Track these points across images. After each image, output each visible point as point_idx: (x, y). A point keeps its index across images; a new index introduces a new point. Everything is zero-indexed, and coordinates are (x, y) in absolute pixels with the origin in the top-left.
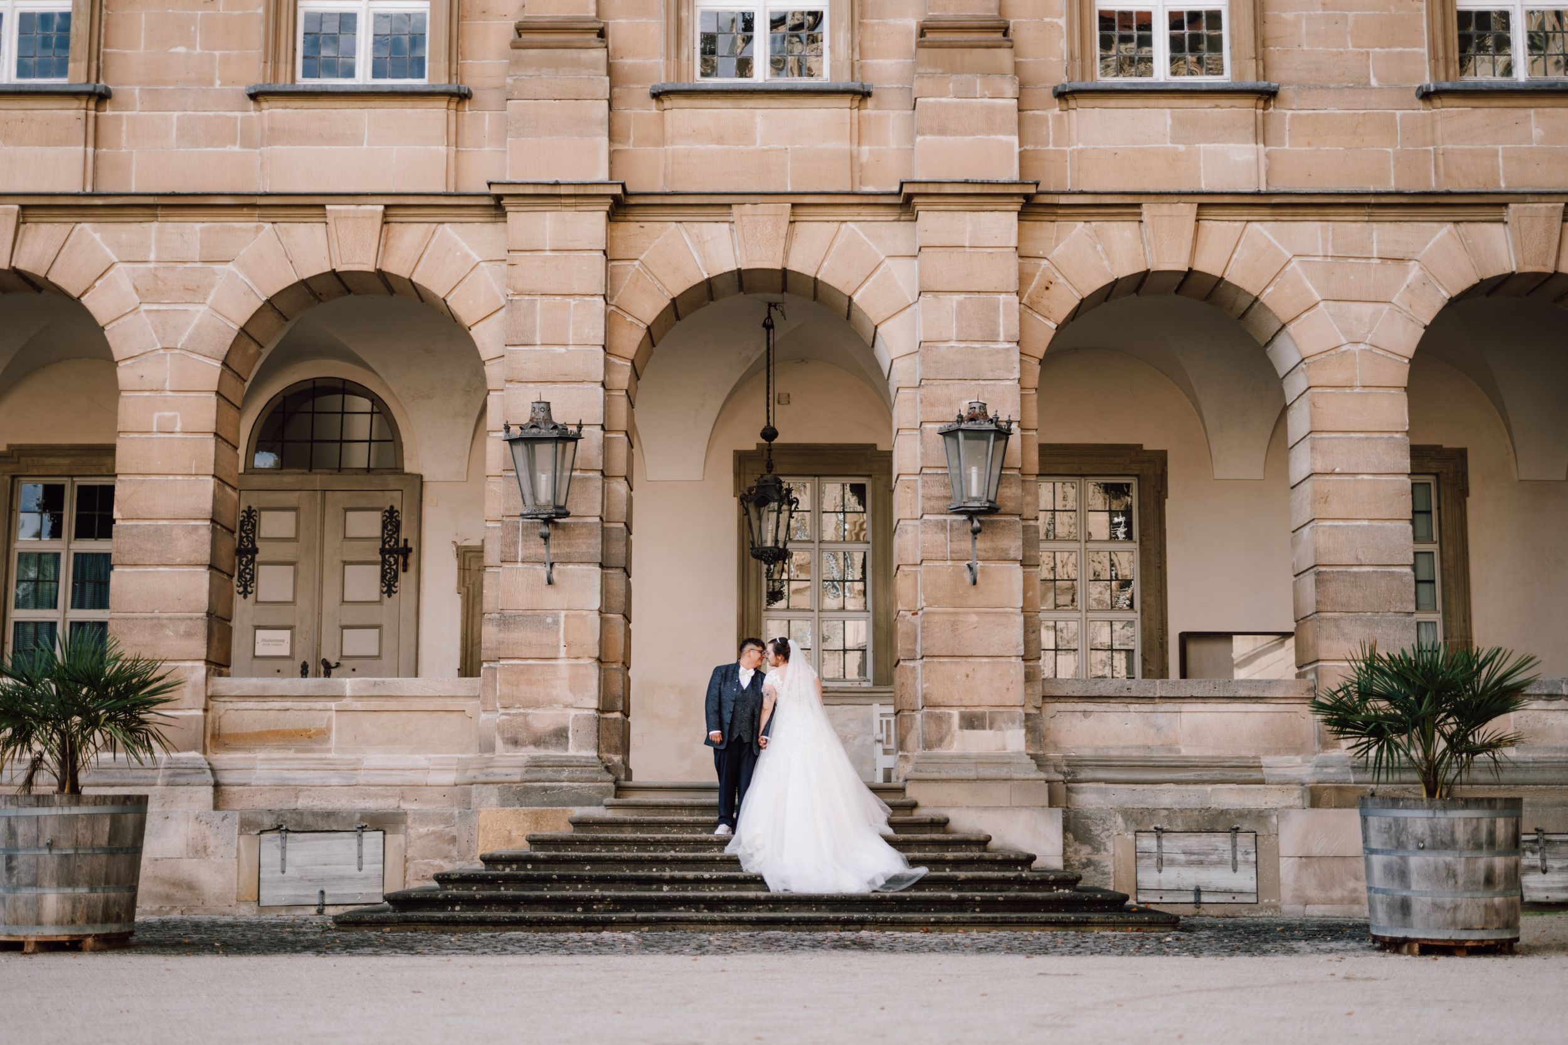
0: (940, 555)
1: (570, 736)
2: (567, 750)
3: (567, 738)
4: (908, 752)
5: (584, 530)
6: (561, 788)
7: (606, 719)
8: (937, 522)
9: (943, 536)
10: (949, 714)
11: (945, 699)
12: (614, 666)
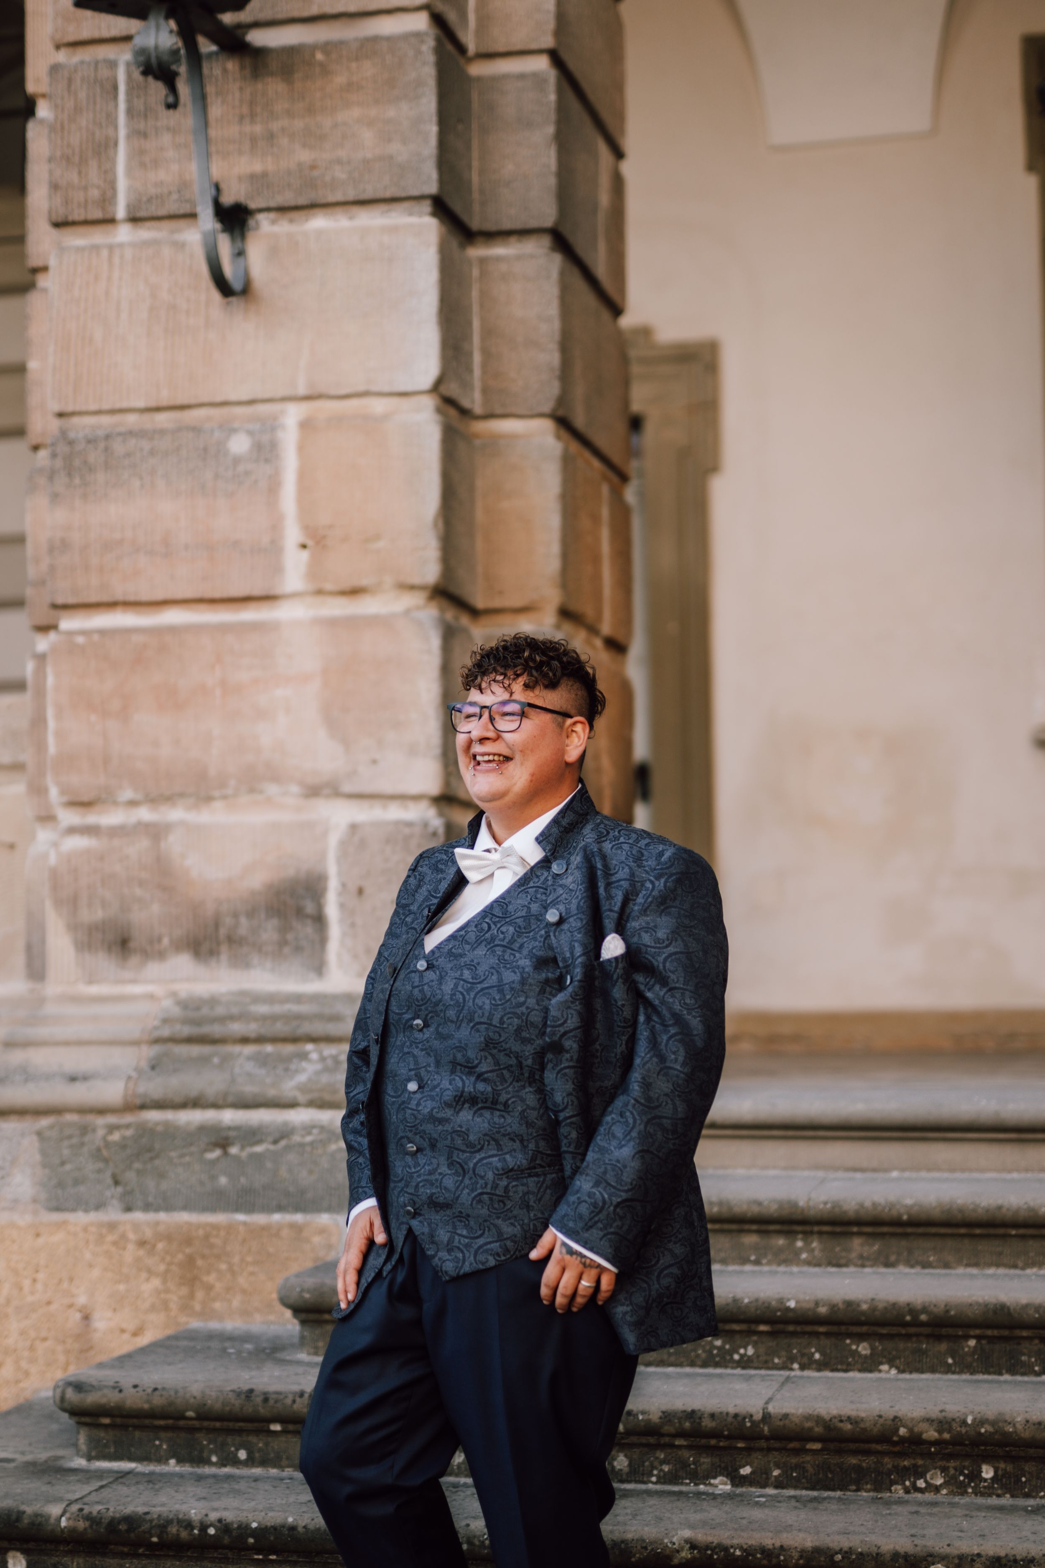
1: (332, 911)
2: (319, 968)
3: (320, 920)
5: (368, 69)
6: (284, 1133)
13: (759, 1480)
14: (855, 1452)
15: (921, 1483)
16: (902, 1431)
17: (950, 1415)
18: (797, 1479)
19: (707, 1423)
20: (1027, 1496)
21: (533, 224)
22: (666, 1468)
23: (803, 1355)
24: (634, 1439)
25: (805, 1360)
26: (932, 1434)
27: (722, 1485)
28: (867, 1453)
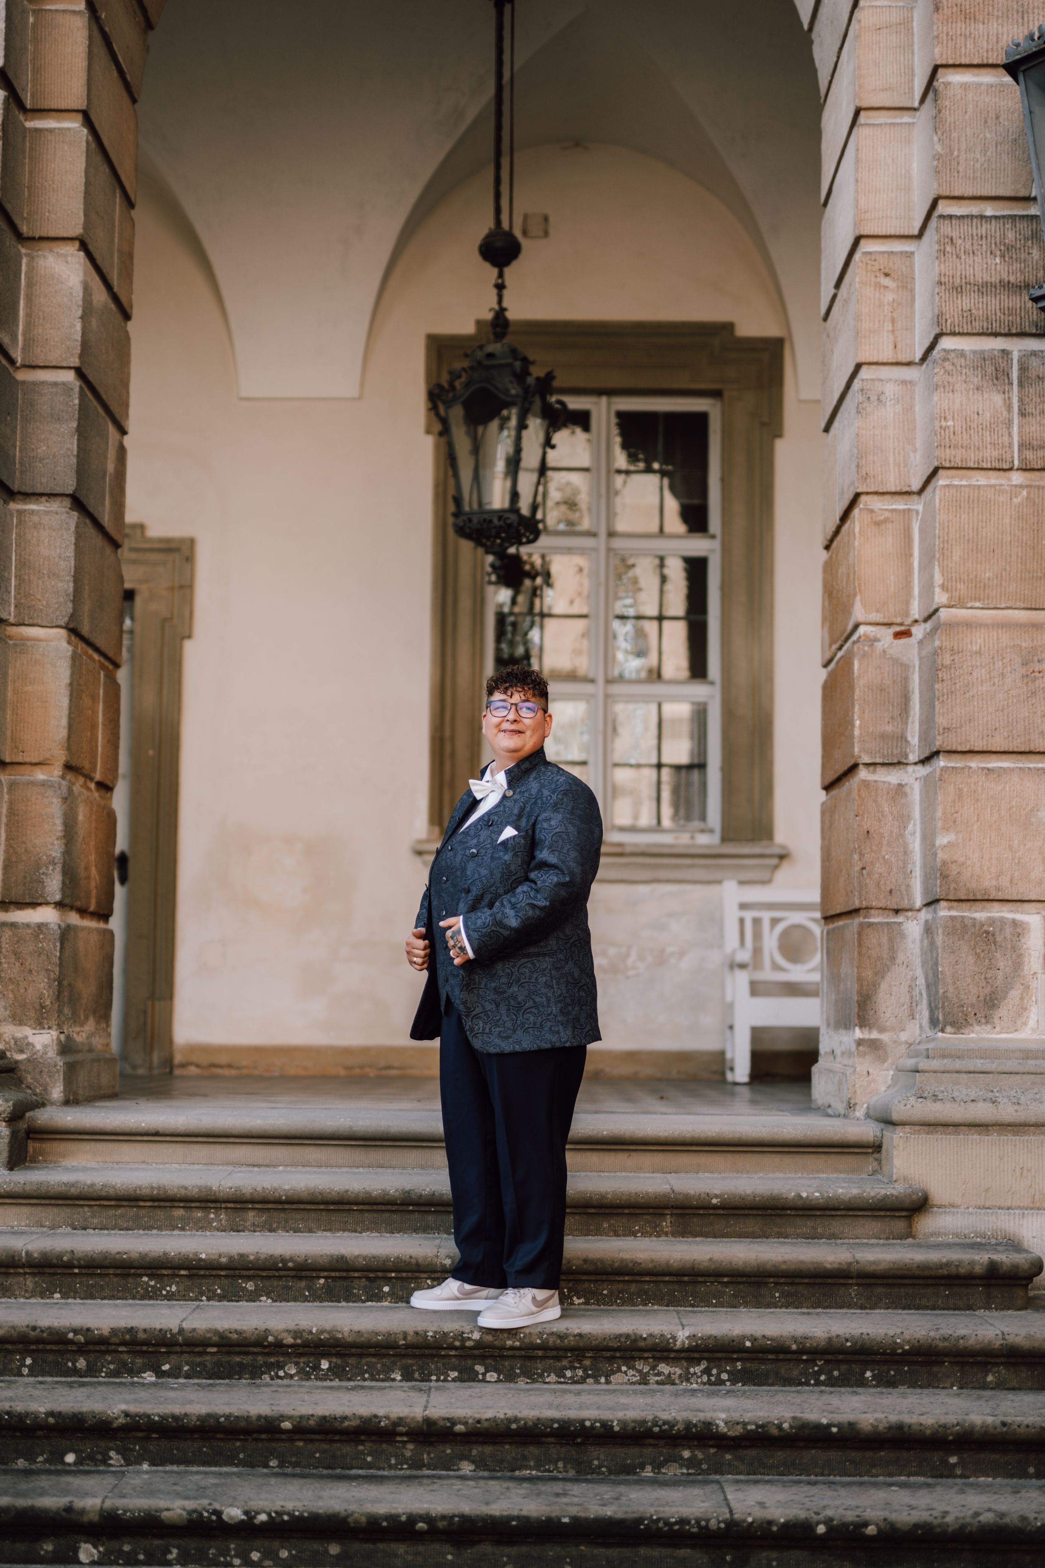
0: (989, 455)
4: (882, 1030)
7: (13, 925)
8: (983, 357)
9: (998, 399)
10: (1015, 923)
11: (1005, 881)
12: (40, 775)
13: (174, 1373)
14: (239, 1353)
15: (281, 1373)
16: (270, 1339)
17: (301, 1328)
18: (200, 1372)
19: (141, 1336)
20: (349, 1380)
21: (59, 490)
22: (112, 1367)
23: (209, 1291)
24: (91, 1347)
25: (211, 1294)
26: (289, 1340)
27: (149, 1377)
28: (247, 1353)
